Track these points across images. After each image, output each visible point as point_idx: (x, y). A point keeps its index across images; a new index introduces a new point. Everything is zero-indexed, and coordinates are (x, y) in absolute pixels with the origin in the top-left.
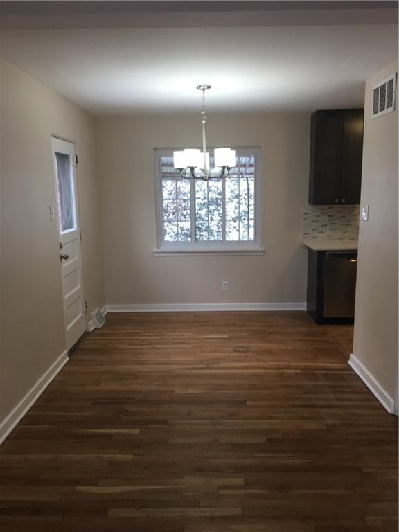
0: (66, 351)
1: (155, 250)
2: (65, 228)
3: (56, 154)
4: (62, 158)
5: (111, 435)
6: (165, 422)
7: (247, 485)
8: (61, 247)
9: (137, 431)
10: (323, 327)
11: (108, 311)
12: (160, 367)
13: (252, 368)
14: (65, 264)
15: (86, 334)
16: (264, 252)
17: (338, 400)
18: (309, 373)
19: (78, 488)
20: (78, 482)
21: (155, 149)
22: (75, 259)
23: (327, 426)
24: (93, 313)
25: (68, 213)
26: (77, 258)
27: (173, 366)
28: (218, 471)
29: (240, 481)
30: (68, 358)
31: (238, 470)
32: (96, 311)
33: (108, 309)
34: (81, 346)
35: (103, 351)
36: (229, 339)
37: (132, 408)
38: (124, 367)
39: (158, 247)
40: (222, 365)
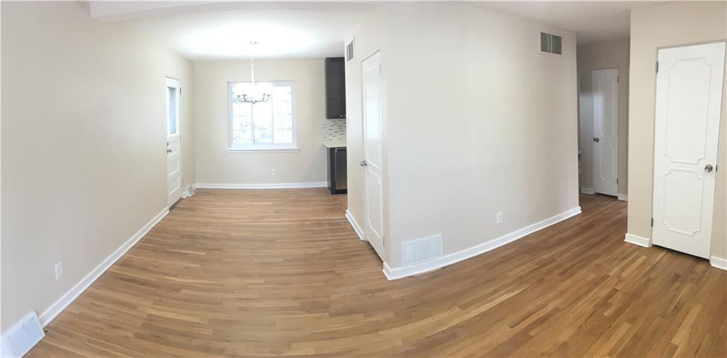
0: (168, 207)
1: (228, 149)
2: (171, 133)
3: (169, 87)
4: (172, 89)
5: (188, 254)
6: (222, 250)
7: (265, 283)
8: (168, 144)
9: (204, 254)
10: (335, 196)
11: (197, 187)
12: (225, 221)
13: (285, 221)
14: (170, 155)
15: (181, 199)
16: (299, 150)
17: (332, 236)
18: (319, 223)
19: (166, 277)
20: (167, 275)
21: (229, 82)
22: (176, 152)
23: (322, 251)
24: (186, 188)
25: (173, 124)
26: (177, 152)
27: (232, 221)
28: (250, 276)
29: (262, 281)
30: (168, 212)
31: (261, 275)
32: (189, 186)
33: (198, 186)
34: (178, 206)
35: (189, 209)
36: (273, 205)
37: (202, 241)
38: (200, 219)
39: (229, 147)
40: (265, 220)
